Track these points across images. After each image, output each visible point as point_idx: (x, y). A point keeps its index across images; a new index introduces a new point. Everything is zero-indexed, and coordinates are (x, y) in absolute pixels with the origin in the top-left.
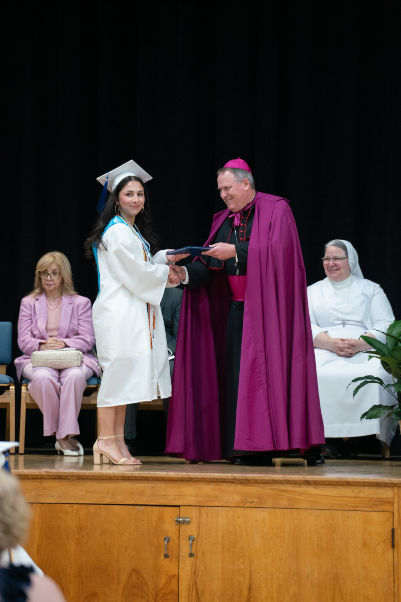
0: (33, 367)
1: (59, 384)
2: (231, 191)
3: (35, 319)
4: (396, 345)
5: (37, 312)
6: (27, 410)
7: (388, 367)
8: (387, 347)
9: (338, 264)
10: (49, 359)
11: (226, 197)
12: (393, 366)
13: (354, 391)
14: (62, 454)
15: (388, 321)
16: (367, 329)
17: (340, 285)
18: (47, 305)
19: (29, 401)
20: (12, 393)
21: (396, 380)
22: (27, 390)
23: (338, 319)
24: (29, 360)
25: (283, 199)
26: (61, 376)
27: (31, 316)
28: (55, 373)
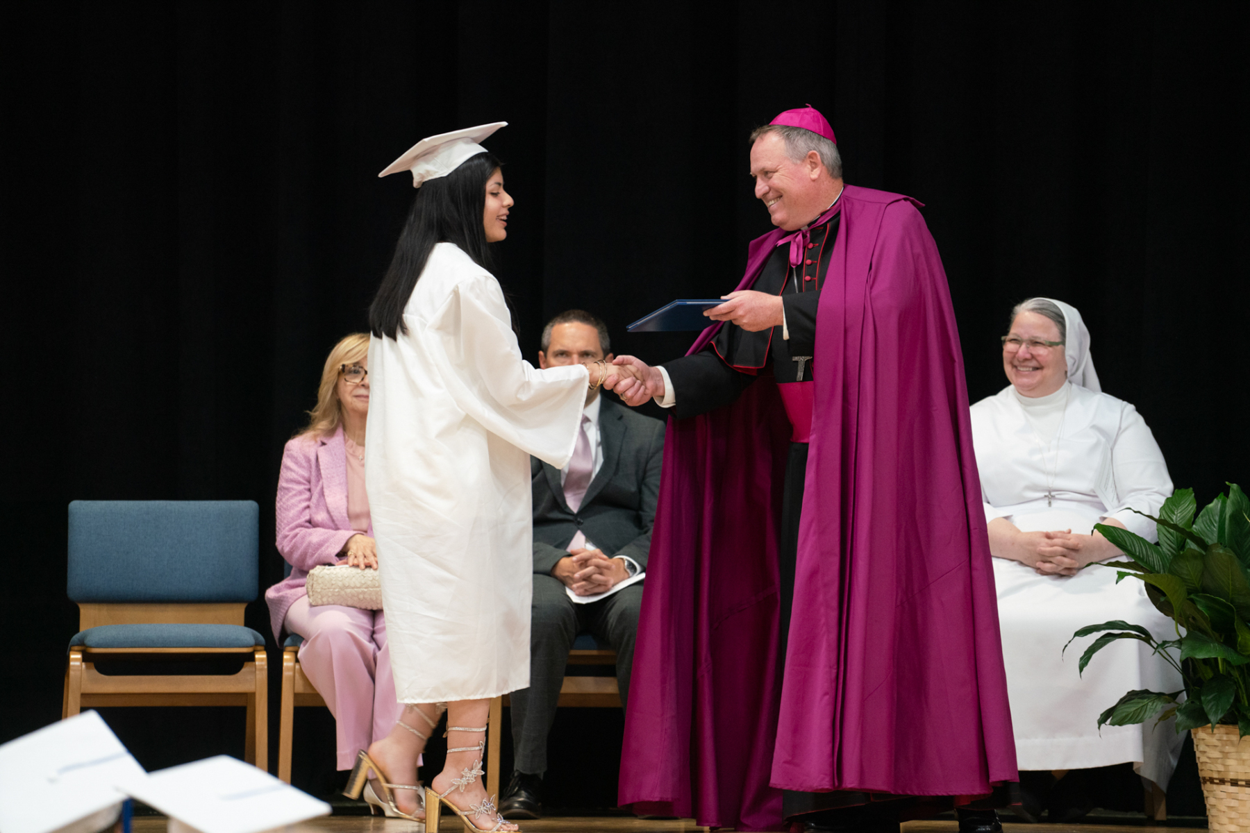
0: (311, 606)
1: (371, 647)
2: (777, 180)
3: (319, 488)
4: (1182, 546)
5: (322, 471)
6: (298, 711)
7: (1162, 599)
8: (1159, 553)
9: (1039, 355)
10: (348, 587)
11: (765, 194)
12: (1176, 597)
13: (1081, 659)
14: (380, 812)
15: (1156, 492)
16: (1106, 510)
17: (1041, 404)
18: (347, 457)
19: (300, 688)
20: (261, 670)
21: (1184, 632)
22: (297, 661)
23: (1034, 488)
24: (300, 590)
25: (905, 199)
26: (376, 628)
27: (309, 482)
28: (364, 621)
